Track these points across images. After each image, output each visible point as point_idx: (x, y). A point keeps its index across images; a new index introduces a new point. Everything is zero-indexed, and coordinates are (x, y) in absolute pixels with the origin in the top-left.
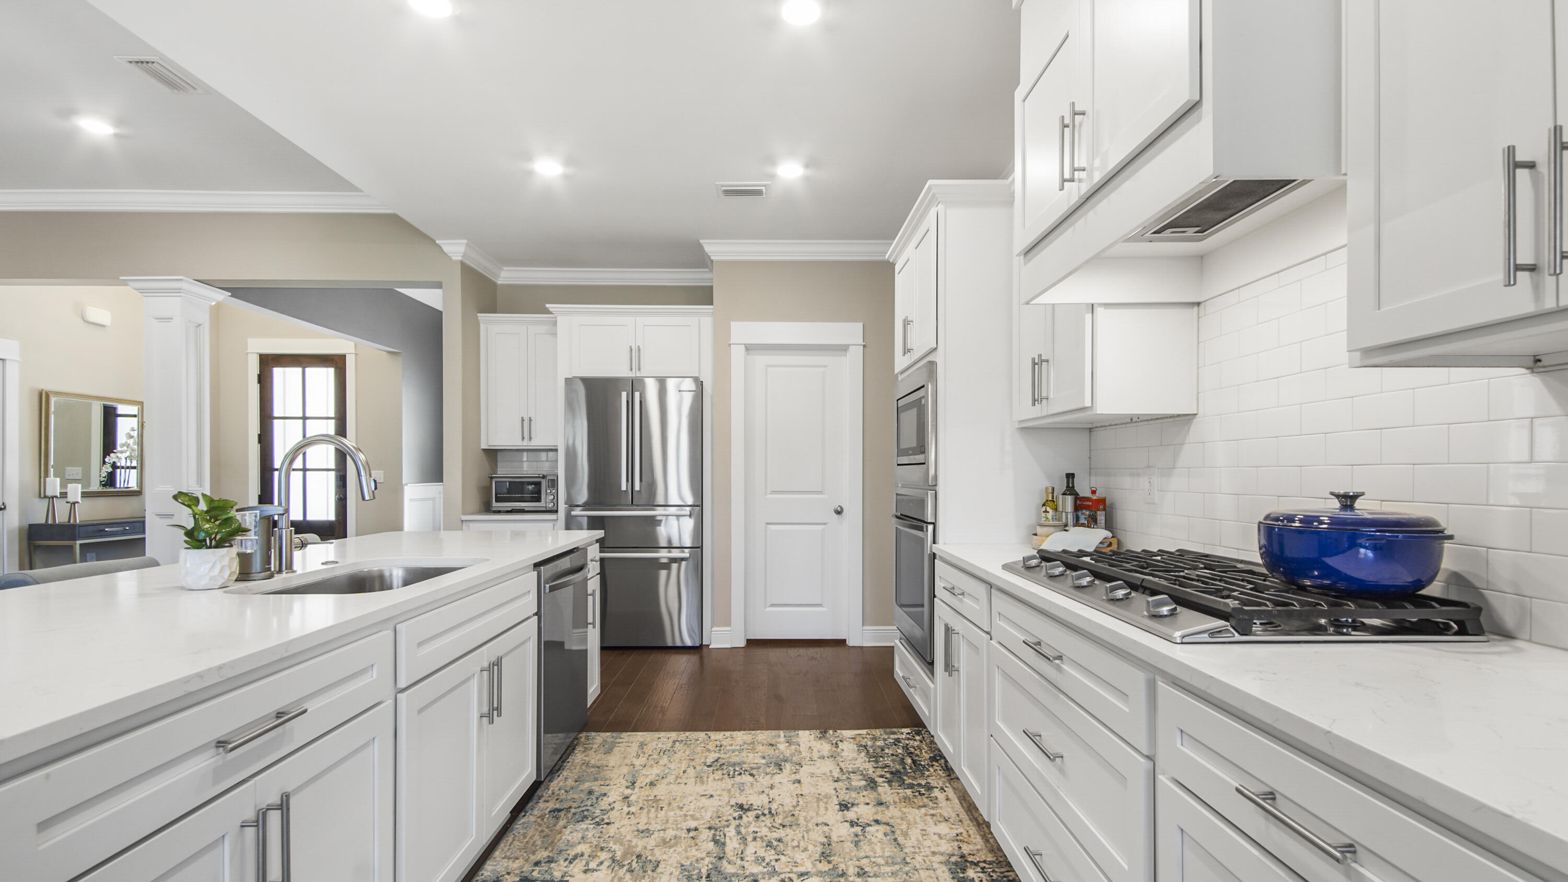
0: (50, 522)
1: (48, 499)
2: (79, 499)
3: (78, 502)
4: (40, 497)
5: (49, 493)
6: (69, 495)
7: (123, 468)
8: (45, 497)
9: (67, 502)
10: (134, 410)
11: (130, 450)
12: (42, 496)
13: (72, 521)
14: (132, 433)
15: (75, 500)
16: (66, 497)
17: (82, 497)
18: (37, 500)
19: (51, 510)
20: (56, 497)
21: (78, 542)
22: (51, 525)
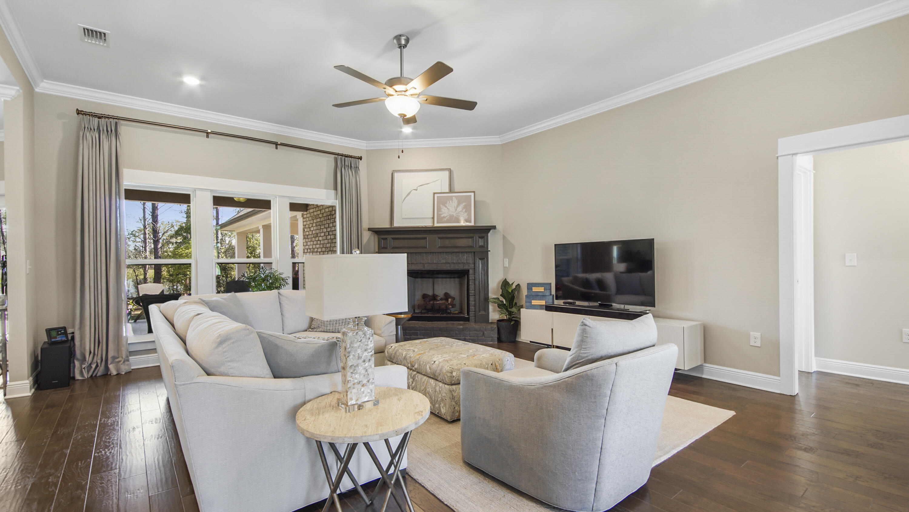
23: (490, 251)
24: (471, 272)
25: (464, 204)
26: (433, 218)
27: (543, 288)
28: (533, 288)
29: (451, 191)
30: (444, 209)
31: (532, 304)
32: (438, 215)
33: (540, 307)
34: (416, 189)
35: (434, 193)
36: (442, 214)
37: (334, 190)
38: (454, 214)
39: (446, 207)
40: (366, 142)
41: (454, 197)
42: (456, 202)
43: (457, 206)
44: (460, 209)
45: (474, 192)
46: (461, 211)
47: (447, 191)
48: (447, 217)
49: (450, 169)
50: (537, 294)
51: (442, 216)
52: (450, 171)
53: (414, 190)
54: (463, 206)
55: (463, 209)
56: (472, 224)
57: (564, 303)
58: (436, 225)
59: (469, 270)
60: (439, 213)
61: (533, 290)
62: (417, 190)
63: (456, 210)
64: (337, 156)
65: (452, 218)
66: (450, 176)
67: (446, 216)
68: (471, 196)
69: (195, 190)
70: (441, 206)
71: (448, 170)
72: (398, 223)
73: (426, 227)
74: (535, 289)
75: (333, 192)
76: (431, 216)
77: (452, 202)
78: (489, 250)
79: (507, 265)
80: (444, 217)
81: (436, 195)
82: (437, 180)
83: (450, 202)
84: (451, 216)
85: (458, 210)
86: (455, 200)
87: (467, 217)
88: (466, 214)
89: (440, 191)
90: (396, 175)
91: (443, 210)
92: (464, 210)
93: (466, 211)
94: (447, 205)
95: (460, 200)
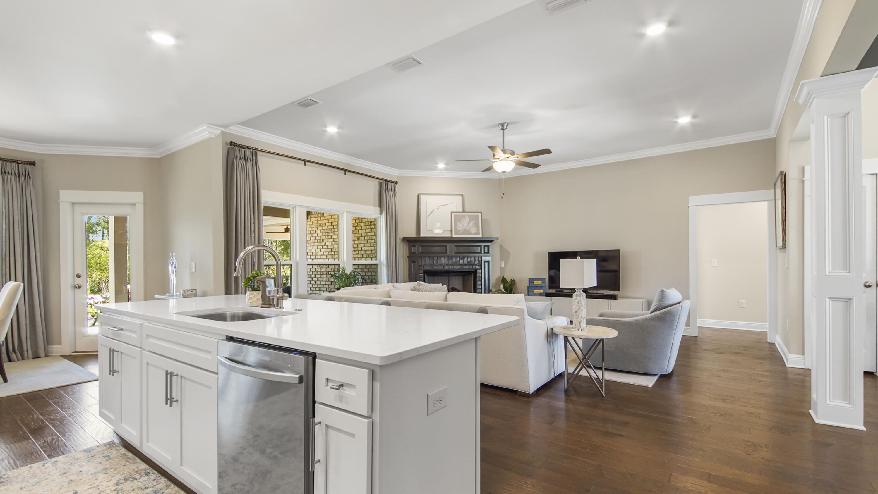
25: (474, 221)
26: (451, 231)
27: (541, 281)
28: (534, 282)
29: (463, 211)
30: (459, 224)
31: (534, 292)
32: (455, 229)
33: (540, 295)
34: (437, 208)
35: (452, 212)
37: (378, 207)
38: (467, 228)
39: (461, 223)
40: (398, 170)
41: (466, 216)
42: (468, 219)
43: (469, 223)
44: (471, 225)
45: (481, 213)
46: (472, 226)
47: (461, 211)
48: (462, 231)
49: (463, 195)
50: (537, 286)
51: (458, 229)
52: (462, 195)
54: (473, 223)
56: (480, 236)
57: (555, 291)
58: (454, 236)
59: (477, 270)
60: (456, 227)
61: (534, 283)
62: (438, 209)
63: (468, 225)
64: (381, 181)
65: (465, 232)
66: (463, 199)
68: (478, 215)
69: (296, 207)
70: (457, 222)
71: (461, 196)
72: (424, 234)
73: (446, 238)
74: (535, 282)
75: (378, 209)
76: (449, 229)
77: (465, 220)
79: (503, 266)
80: (460, 231)
81: (453, 214)
82: (453, 203)
83: (463, 220)
84: (465, 230)
86: (467, 217)
87: (477, 230)
88: (476, 229)
89: (456, 211)
90: (422, 197)
91: (458, 225)
92: (474, 226)
93: (475, 227)
94: (461, 222)
95: (471, 219)
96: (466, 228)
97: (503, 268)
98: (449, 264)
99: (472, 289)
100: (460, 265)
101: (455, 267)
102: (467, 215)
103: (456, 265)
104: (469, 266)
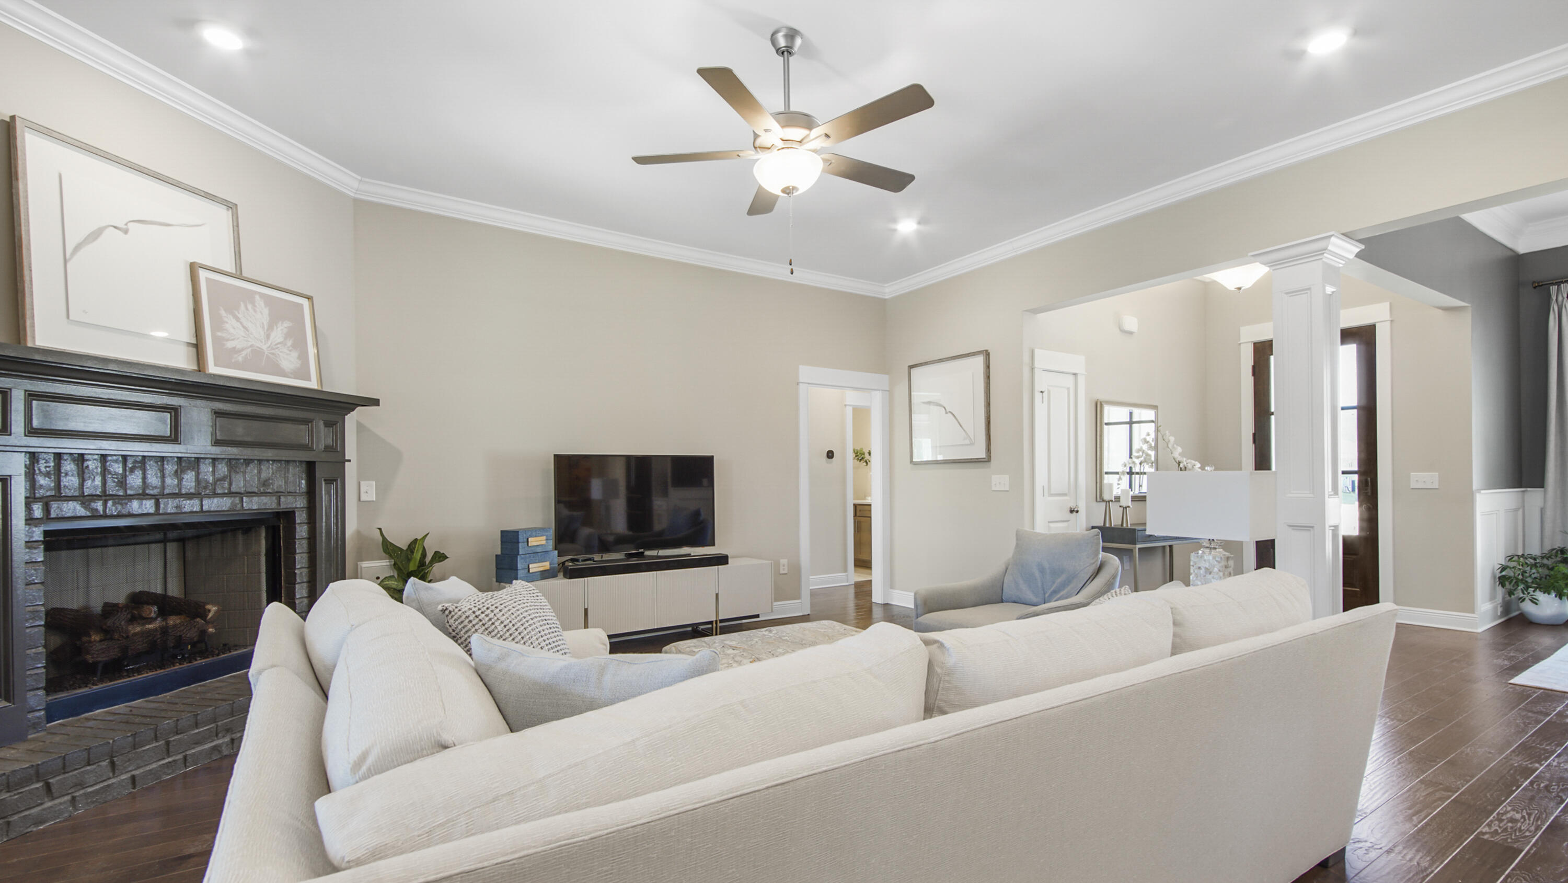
0: (1107, 525)
1: (1104, 503)
2: (1130, 504)
3: (1129, 507)
4: (1096, 501)
5: (1106, 497)
6: (1121, 500)
7: (1137, 473)
8: (1103, 501)
9: (1120, 506)
10: (1150, 414)
11: (1144, 455)
12: (1098, 500)
13: (1125, 525)
14: (1148, 439)
15: (1127, 505)
16: (1119, 501)
17: (1132, 501)
18: (1095, 504)
19: (1107, 513)
20: (1112, 501)
21: (1138, 546)
22: (1108, 528)
23: (349, 461)
24: (301, 517)
25: (285, 323)
26: (200, 346)
27: (544, 538)
29: (242, 273)
30: (231, 324)
32: (214, 339)
34: (121, 225)
35: (192, 265)
36: (228, 340)
38: (264, 347)
39: (238, 319)
41: (257, 297)
43: (271, 326)
44: (278, 334)
45: (309, 298)
46: (281, 342)
47: (230, 269)
48: (244, 353)
49: (234, 205)
51: (230, 345)
53: (115, 227)
54: (284, 331)
55: (285, 339)
56: (313, 384)
58: (213, 368)
59: (294, 513)
60: (219, 334)
62: (126, 232)
63: (268, 337)
66: (236, 225)
67: (243, 350)
68: (301, 306)
70: (223, 313)
71: (228, 207)
72: (48, 335)
73: (179, 372)
76: (189, 337)
77: (255, 311)
78: (346, 458)
80: (235, 351)
81: (200, 273)
83: (247, 309)
84: (257, 352)
85: (271, 338)
86: (262, 303)
87: (299, 362)
88: (295, 354)
89: (209, 264)
91: (227, 326)
92: (289, 343)
93: (294, 346)
94: (240, 316)
95: (278, 313)
96: (258, 344)
97: (373, 501)
98: (184, 491)
99: (260, 590)
100: (230, 494)
101: (211, 504)
102: (262, 295)
103: (215, 495)
104: (265, 499)
